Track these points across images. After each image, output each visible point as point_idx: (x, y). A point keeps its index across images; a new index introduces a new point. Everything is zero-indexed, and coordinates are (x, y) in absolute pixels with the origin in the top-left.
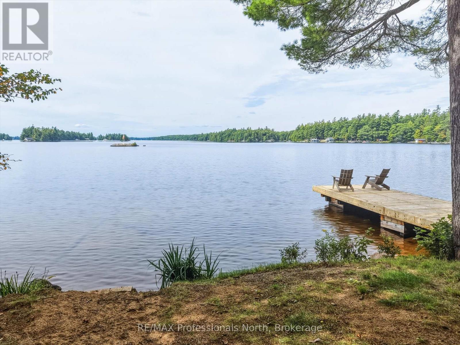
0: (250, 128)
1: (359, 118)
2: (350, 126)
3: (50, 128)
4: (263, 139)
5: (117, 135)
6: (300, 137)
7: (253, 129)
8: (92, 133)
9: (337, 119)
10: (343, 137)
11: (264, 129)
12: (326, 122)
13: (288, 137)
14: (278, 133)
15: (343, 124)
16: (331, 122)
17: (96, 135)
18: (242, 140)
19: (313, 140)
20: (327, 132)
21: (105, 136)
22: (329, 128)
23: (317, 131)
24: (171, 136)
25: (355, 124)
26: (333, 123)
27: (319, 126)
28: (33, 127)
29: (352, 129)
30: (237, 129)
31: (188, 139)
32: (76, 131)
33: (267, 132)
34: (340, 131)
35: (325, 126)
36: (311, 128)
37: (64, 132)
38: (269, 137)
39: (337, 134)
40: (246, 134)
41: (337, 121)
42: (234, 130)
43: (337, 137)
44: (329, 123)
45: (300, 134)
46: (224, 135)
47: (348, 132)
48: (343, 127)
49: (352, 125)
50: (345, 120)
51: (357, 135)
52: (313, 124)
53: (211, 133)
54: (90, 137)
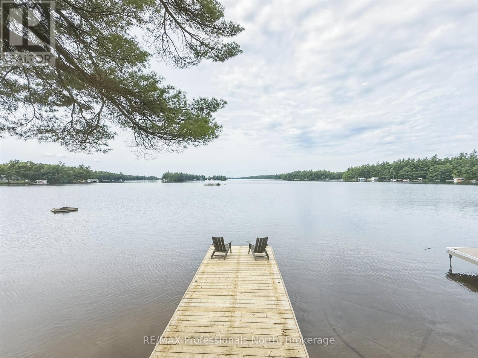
0: (311, 170)
1: (399, 161)
2: (392, 168)
3: (179, 173)
4: (321, 178)
5: (220, 176)
6: (350, 176)
7: (313, 171)
8: (204, 175)
9: (380, 163)
10: (386, 176)
11: (322, 171)
12: (371, 165)
13: (342, 176)
14: (334, 173)
15: (386, 166)
16: (375, 165)
17: (206, 177)
18: (305, 178)
19: (360, 178)
20: (371, 172)
21: (212, 177)
22: (373, 169)
23: (364, 172)
24: (256, 176)
25: (396, 166)
26: (377, 165)
27: (365, 168)
28: (169, 173)
29: (393, 170)
30: (301, 171)
31: (266, 179)
32: (195, 174)
33: (324, 172)
34: (383, 172)
35: (370, 168)
36: (359, 169)
37: (187, 175)
38: (326, 176)
39: (380, 174)
40: (308, 175)
41: (380, 164)
42: (299, 172)
43: (381, 177)
44: (373, 166)
45: (349, 175)
46: (291, 175)
47: (390, 173)
48: (385, 169)
49: (393, 167)
50: (387, 163)
51: (399, 175)
52: (361, 167)
53: (283, 174)
54: (203, 178)
